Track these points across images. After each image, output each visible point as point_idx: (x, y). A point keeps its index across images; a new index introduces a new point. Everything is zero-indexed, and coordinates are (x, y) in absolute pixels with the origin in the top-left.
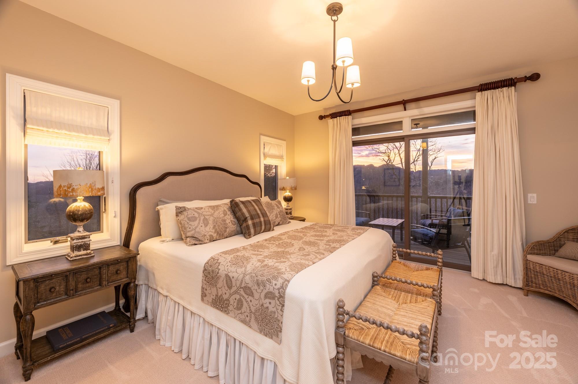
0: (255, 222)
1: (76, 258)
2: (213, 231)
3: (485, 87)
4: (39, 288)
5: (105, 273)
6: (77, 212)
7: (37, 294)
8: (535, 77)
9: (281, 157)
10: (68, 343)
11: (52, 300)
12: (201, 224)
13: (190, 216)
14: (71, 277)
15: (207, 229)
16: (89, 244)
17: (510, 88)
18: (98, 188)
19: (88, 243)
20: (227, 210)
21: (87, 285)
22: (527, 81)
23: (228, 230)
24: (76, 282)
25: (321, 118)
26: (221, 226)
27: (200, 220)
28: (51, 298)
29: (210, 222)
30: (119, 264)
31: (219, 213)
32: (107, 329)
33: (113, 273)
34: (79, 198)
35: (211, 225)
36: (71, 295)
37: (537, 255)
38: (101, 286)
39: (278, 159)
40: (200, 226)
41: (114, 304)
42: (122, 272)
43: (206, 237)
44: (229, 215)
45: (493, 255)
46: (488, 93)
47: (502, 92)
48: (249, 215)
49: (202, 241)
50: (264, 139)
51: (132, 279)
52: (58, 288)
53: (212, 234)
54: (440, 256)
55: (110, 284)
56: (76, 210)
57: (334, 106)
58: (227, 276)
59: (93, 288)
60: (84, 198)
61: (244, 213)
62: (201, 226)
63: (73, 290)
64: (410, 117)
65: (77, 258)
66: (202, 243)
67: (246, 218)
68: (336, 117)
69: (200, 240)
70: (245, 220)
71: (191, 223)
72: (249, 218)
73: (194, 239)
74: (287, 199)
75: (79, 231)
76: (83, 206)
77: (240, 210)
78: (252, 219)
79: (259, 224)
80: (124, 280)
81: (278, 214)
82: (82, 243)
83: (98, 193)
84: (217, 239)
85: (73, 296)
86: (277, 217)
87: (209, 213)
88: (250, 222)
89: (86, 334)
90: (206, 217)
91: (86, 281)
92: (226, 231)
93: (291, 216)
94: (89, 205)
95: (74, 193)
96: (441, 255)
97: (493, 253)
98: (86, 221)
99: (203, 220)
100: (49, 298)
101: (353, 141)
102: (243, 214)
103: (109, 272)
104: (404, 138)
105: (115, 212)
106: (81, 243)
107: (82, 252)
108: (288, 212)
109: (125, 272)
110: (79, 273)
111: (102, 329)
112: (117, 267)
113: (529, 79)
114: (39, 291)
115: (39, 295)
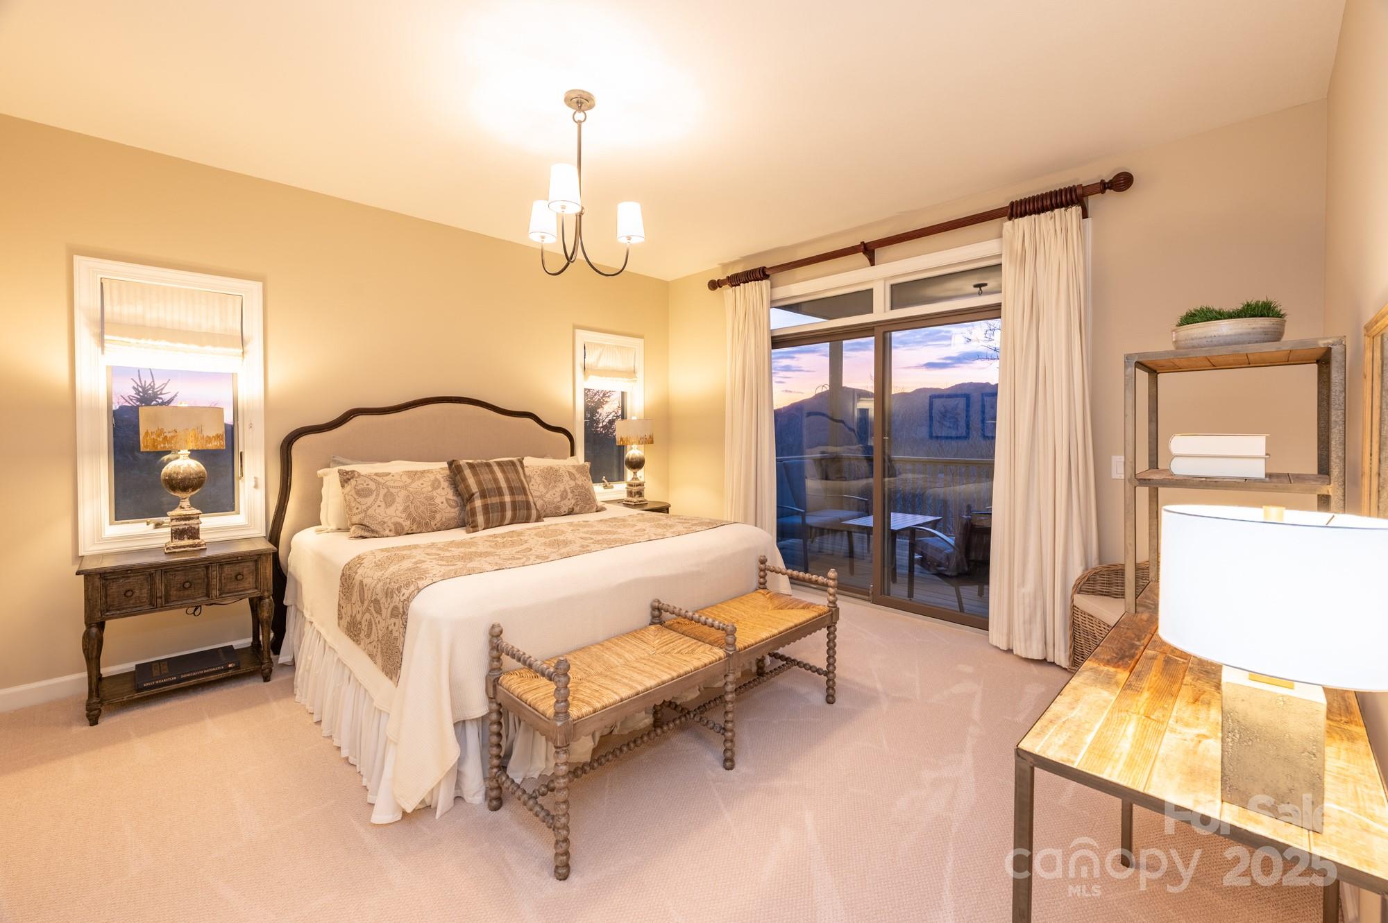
0: (489, 502)
1: (174, 550)
2: (404, 515)
3: (1019, 208)
4: (109, 588)
5: (215, 576)
6: (175, 475)
7: (106, 598)
8: (1122, 182)
9: (631, 373)
10: (157, 682)
11: (129, 610)
12: (378, 503)
13: (360, 487)
14: (158, 578)
15: (391, 511)
16: (198, 529)
17: (1069, 210)
18: (207, 436)
19: (197, 527)
20: (442, 480)
21: (186, 593)
22: (1108, 191)
23: (438, 516)
24: (166, 586)
25: (714, 285)
26: (422, 508)
27: (378, 495)
28: (128, 606)
29: (399, 500)
30: (242, 564)
31: (422, 484)
32: (222, 670)
33: (231, 578)
34: (182, 452)
35: (399, 505)
36: (159, 605)
37: (1102, 595)
38: (209, 597)
39: (620, 379)
40: (376, 505)
41: (250, 640)
42: (246, 579)
43: (386, 525)
44: (443, 488)
45: (1024, 594)
46: (1024, 222)
47: (1053, 219)
48: (477, 490)
49: (377, 532)
50: (583, 336)
51: (264, 592)
52: (137, 591)
53: (401, 521)
54: (831, 583)
55: (224, 596)
56: (174, 473)
57: (737, 258)
58: (361, 582)
59: (196, 598)
60: (189, 453)
61: (469, 486)
62: (379, 506)
63: (161, 598)
64: (885, 279)
65: (177, 550)
66: (377, 536)
67: (473, 494)
68: (739, 285)
69: (373, 531)
70: (471, 497)
71: (360, 500)
72: (477, 495)
73: (362, 529)
74: (631, 462)
75: (181, 507)
76: (186, 465)
77: (464, 479)
78: (483, 495)
79: (498, 507)
80: (249, 592)
81: (569, 491)
82: (186, 527)
83: (208, 445)
84: (414, 531)
85: (162, 608)
86: (566, 497)
87: (401, 484)
88: (478, 503)
89: (188, 673)
90: (391, 490)
91: (183, 586)
92: (434, 518)
93: (640, 499)
94: (197, 465)
95: (166, 445)
96: (833, 579)
97: (1023, 590)
98: (192, 491)
99: (385, 496)
100: (125, 606)
101: (772, 337)
102: (467, 487)
103: (223, 575)
104: (873, 329)
105: (255, 478)
106: (184, 527)
107: (187, 542)
108: (634, 491)
109: (253, 578)
110: (171, 571)
111: (214, 669)
112: (237, 568)
113: (1110, 188)
114: (109, 592)
115: (108, 600)
